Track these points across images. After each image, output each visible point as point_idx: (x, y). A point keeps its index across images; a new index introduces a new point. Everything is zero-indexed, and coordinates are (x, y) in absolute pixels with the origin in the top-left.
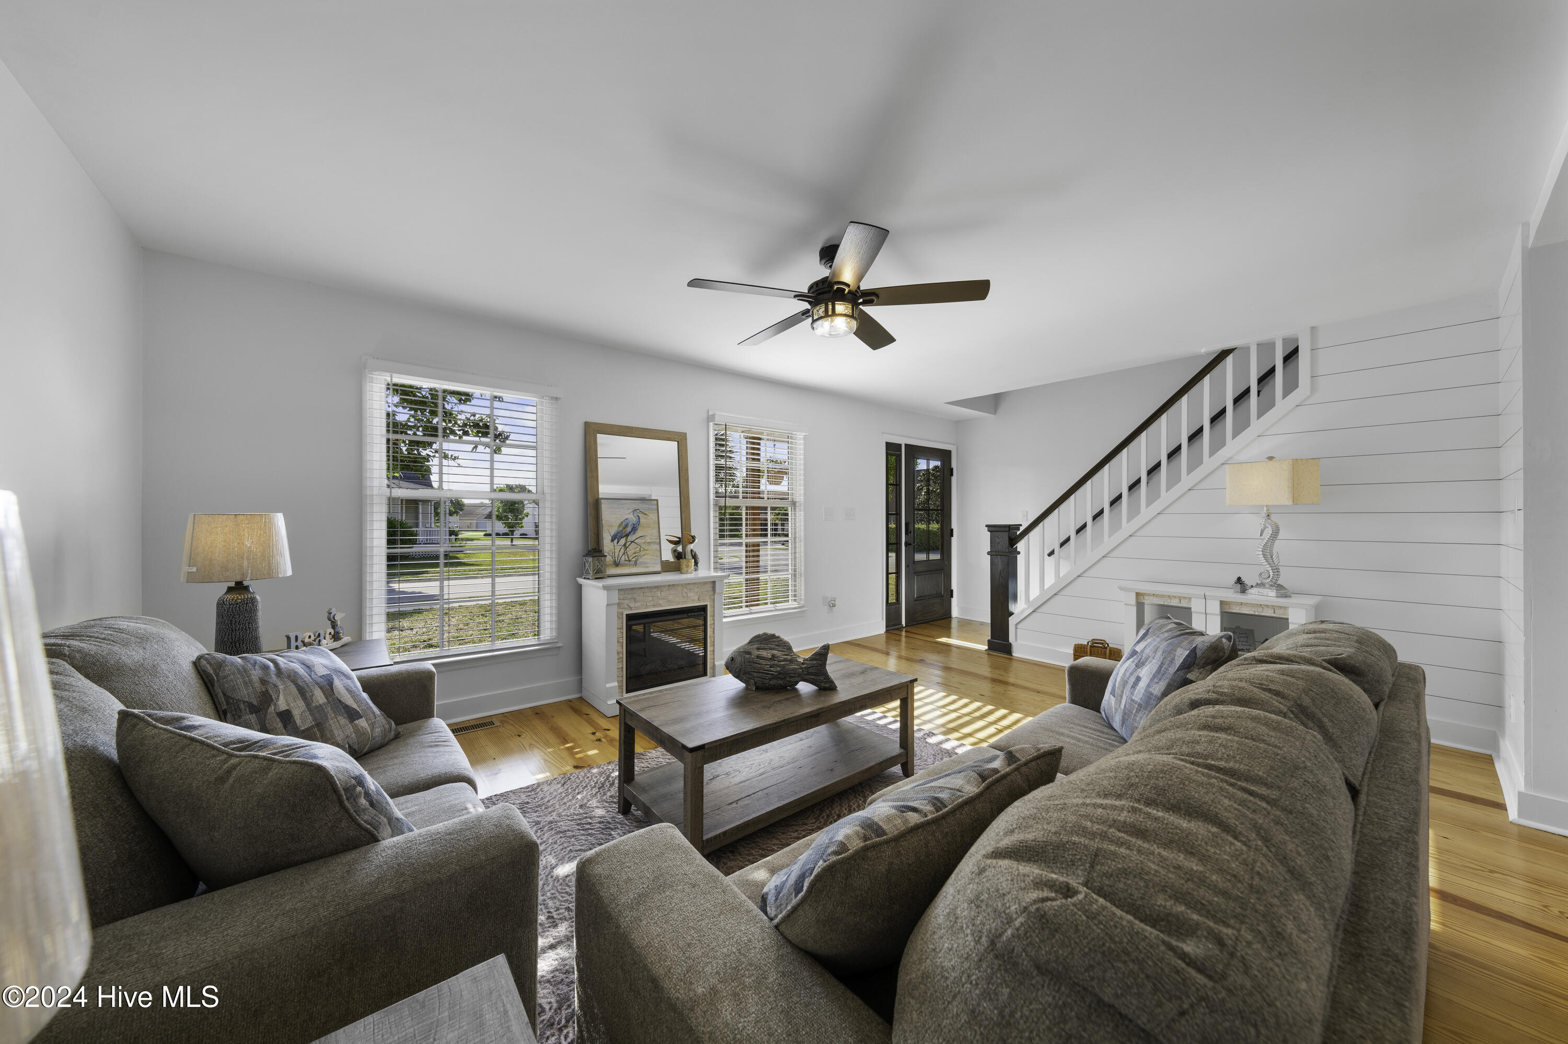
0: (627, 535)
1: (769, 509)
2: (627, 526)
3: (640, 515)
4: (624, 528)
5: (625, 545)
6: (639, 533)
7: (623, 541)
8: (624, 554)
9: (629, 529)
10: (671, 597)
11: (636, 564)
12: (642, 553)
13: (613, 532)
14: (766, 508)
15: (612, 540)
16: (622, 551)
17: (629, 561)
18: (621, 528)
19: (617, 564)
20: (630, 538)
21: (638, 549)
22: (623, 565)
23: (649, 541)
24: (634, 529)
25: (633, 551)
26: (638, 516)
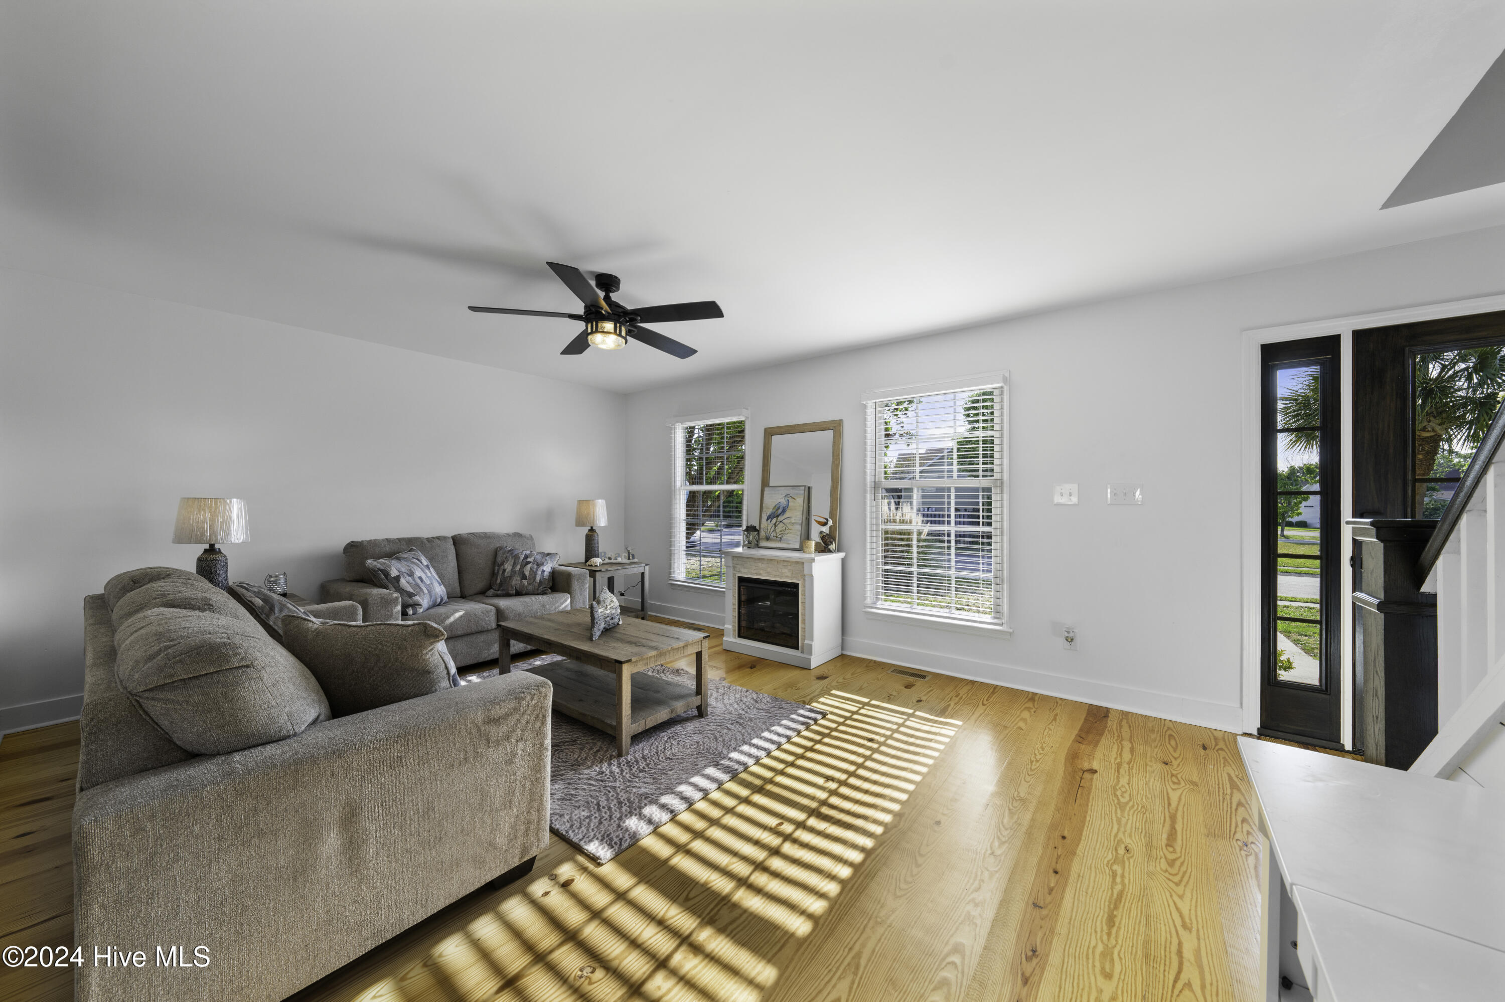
0: (778, 516)
1: (953, 490)
2: (779, 508)
3: (790, 500)
4: (777, 510)
5: (775, 524)
6: (787, 515)
7: (774, 520)
8: (774, 531)
9: (780, 511)
10: (769, 570)
11: (780, 540)
12: (787, 532)
13: (769, 513)
14: (949, 490)
15: (767, 520)
16: (773, 529)
17: (777, 537)
18: (774, 510)
19: (767, 539)
20: (780, 518)
21: (784, 528)
22: (772, 540)
23: (793, 522)
24: (784, 511)
25: (780, 530)
26: (788, 500)
